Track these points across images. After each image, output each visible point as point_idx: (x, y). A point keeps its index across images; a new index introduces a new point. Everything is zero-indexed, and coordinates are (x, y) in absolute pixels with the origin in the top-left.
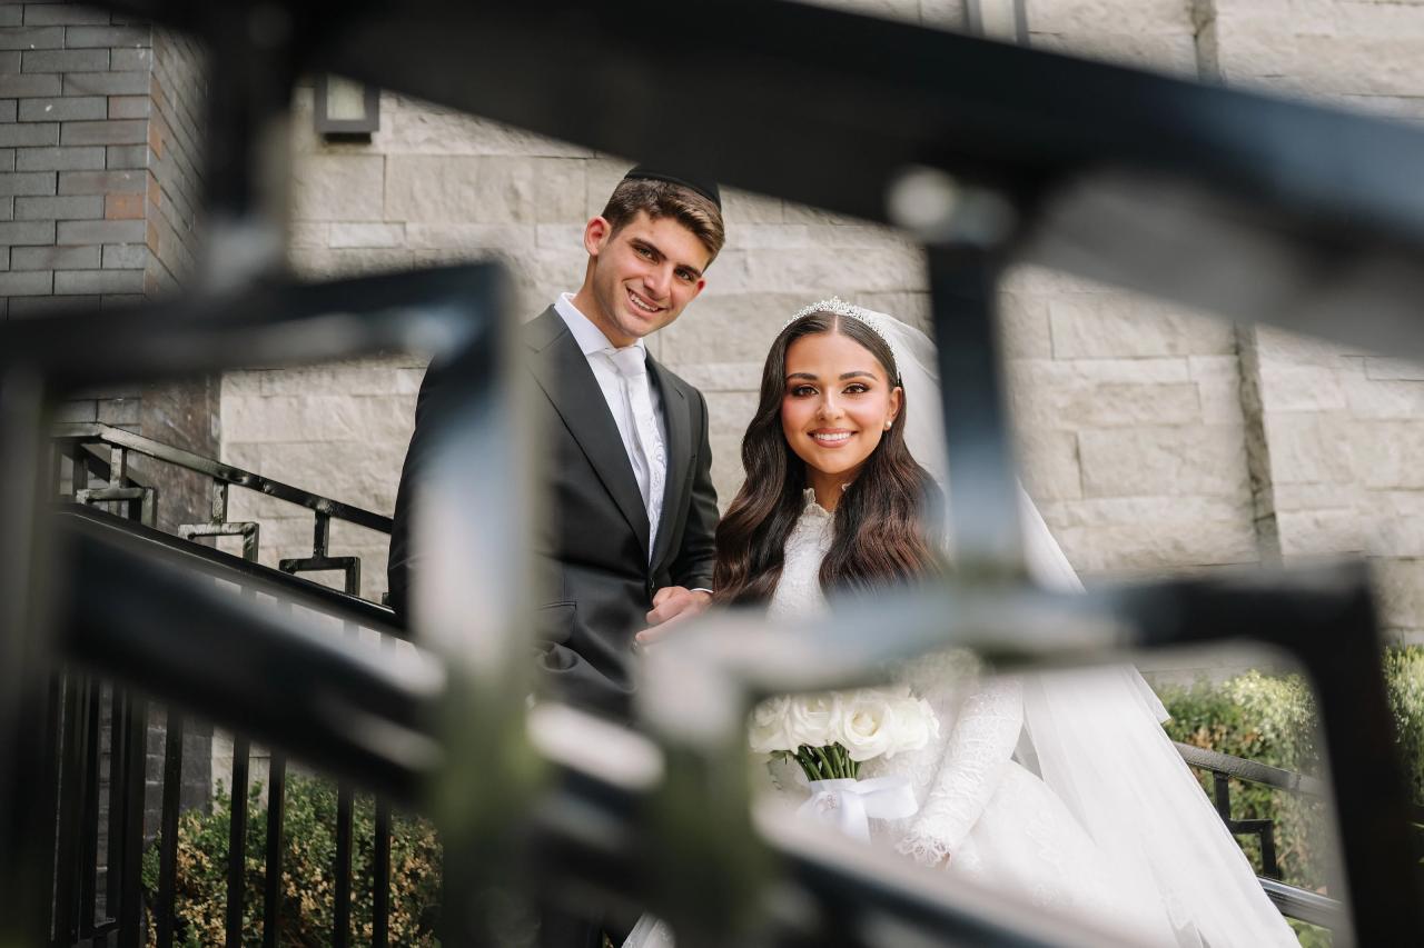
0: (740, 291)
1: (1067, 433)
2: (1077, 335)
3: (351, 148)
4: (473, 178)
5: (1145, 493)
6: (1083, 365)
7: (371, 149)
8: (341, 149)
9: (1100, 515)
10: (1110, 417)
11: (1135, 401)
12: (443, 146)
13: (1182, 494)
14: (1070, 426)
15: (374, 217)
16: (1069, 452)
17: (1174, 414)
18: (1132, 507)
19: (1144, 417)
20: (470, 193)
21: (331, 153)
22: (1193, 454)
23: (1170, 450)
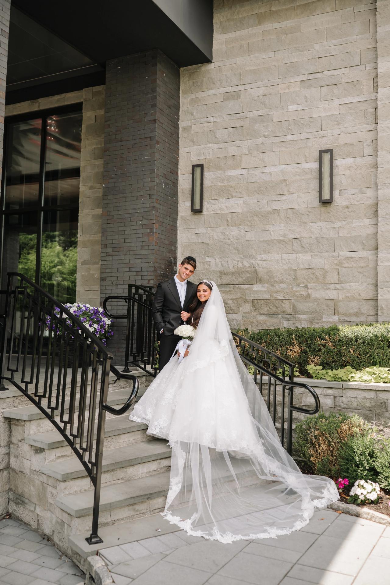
0: (269, 239)
1: (336, 269)
2: (341, 246)
3: (199, 213)
4: (220, 218)
5: (353, 282)
6: (341, 254)
7: (203, 213)
8: (197, 214)
9: (342, 287)
10: (347, 265)
11: (353, 261)
12: (215, 212)
13: (362, 283)
14: (337, 267)
15: (203, 227)
16: (337, 273)
17: (362, 265)
18: (350, 286)
19: (355, 265)
20: (220, 221)
21: (196, 214)
22: (366, 274)
23: (360, 272)
